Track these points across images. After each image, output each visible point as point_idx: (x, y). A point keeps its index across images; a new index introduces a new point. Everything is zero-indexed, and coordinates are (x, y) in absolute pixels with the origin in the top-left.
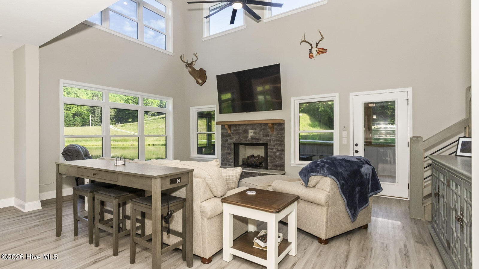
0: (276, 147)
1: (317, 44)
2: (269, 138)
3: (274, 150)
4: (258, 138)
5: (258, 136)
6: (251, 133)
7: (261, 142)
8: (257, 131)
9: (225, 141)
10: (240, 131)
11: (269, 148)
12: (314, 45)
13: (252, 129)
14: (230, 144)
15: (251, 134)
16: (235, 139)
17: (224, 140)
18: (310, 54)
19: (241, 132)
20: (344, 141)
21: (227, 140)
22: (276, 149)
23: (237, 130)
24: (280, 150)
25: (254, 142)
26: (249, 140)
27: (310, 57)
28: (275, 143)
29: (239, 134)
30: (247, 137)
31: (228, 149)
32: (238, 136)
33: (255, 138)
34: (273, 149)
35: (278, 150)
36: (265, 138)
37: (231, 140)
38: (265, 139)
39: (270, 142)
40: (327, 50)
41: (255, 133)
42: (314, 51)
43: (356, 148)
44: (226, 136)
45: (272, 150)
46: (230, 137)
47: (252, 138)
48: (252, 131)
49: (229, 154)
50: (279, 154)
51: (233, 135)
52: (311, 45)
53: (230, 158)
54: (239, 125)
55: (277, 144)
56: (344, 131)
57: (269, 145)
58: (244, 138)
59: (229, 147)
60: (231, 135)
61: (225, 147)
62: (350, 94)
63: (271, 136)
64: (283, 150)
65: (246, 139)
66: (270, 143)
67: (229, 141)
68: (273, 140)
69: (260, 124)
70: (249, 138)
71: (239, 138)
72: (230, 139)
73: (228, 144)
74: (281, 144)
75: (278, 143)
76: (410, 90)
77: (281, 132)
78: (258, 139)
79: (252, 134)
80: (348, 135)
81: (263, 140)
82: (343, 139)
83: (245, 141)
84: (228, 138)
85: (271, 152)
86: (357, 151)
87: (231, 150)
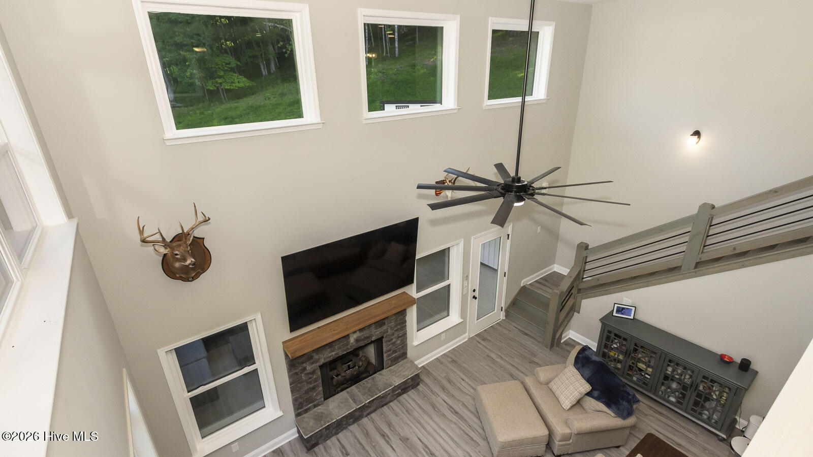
0: (396, 334)
1: (455, 179)
2: (385, 328)
3: (394, 340)
4: (367, 335)
5: (367, 333)
7: (373, 338)
9: (301, 373)
11: (386, 341)
14: (313, 372)
15: (354, 335)
16: (324, 357)
17: (295, 373)
18: (436, 191)
20: (465, 290)
21: (305, 369)
22: (395, 337)
24: (401, 336)
25: (362, 344)
26: (352, 347)
27: (436, 194)
28: (395, 328)
29: (330, 346)
30: (349, 343)
31: (308, 384)
32: (329, 349)
33: (363, 338)
34: (392, 340)
35: (399, 338)
36: (379, 330)
37: (314, 365)
38: (380, 332)
39: (388, 332)
41: (361, 330)
43: (474, 294)
44: (302, 363)
45: (391, 342)
46: (311, 361)
47: (357, 340)
49: (314, 388)
50: (400, 342)
51: (317, 354)
53: (314, 394)
55: (395, 331)
56: (466, 279)
57: (386, 337)
58: (343, 347)
59: (310, 378)
60: (314, 354)
61: (301, 382)
62: (473, 237)
63: (389, 322)
64: (405, 334)
65: (345, 348)
66: (386, 334)
67: (309, 368)
68: (391, 328)
70: (352, 343)
71: (333, 351)
72: (313, 363)
73: (309, 374)
74: (402, 327)
75: (399, 327)
76: (511, 226)
78: (368, 337)
79: (358, 334)
80: (468, 282)
81: (376, 334)
83: (345, 351)
84: (305, 365)
85: (389, 345)
86: (474, 297)
87: (316, 380)
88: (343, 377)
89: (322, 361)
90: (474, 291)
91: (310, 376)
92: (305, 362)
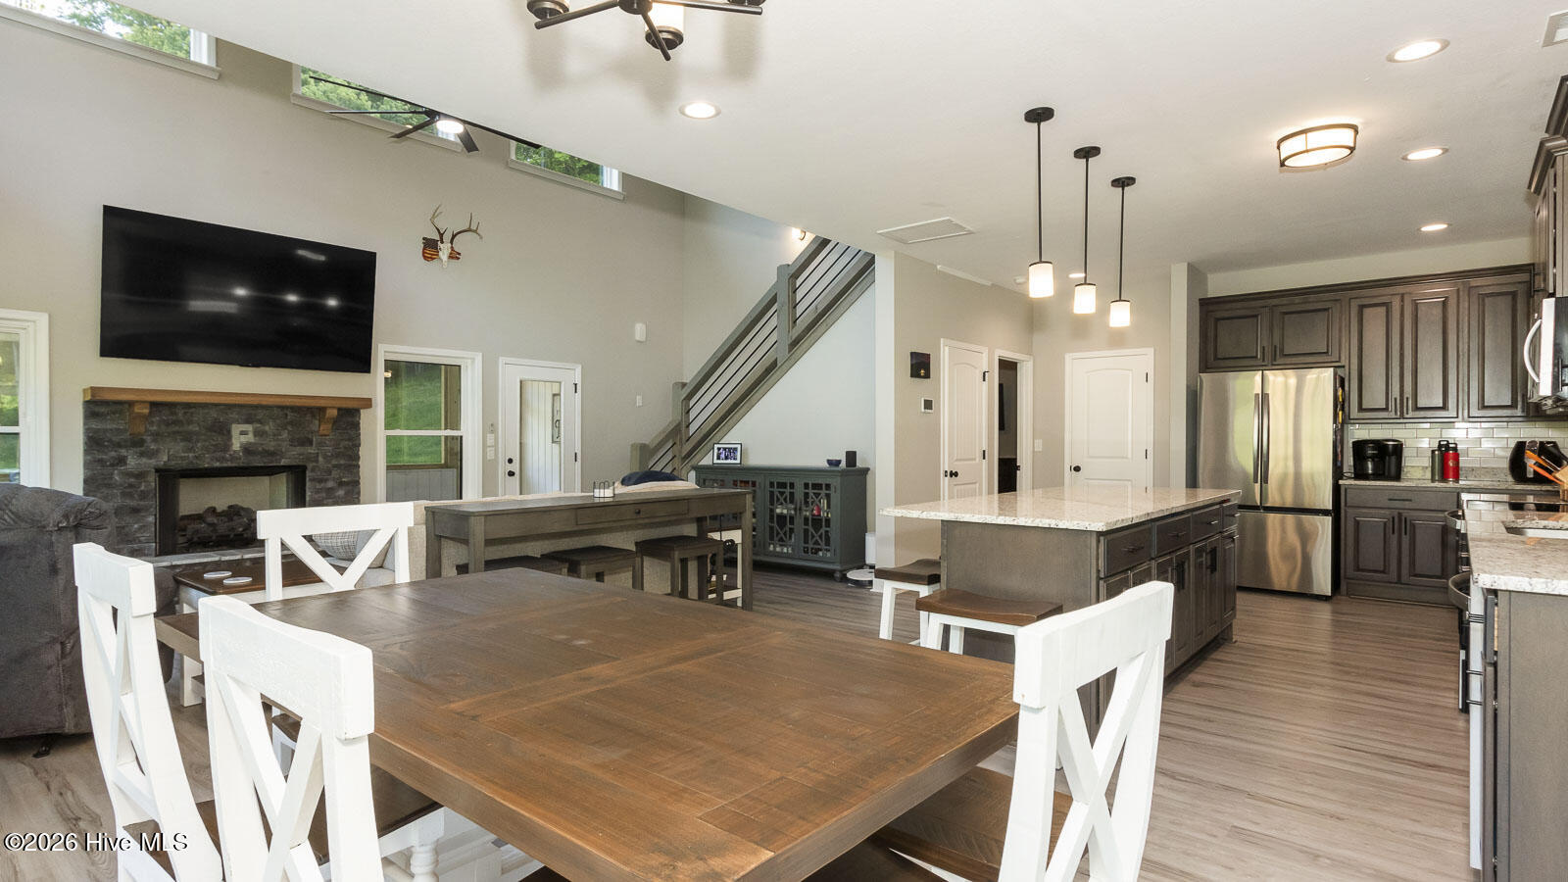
0: (335, 473)
1: (454, 236)
2: (311, 450)
3: (330, 484)
4: (272, 449)
5: (271, 445)
6: (243, 433)
7: (283, 462)
8: (267, 428)
9: (112, 465)
10: (195, 428)
11: (312, 480)
12: (447, 237)
13: (247, 422)
14: (141, 475)
15: (241, 437)
16: (169, 454)
17: (100, 461)
18: (424, 249)
19: (197, 429)
20: (490, 455)
21: (122, 461)
22: (334, 479)
23: (175, 423)
24: (347, 484)
25: (257, 462)
26: (233, 458)
27: (425, 258)
28: (334, 462)
29: (188, 437)
30: (227, 446)
31: (124, 495)
32: (181, 444)
33: (260, 449)
34: (326, 480)
35: (341, 484)
36: (299, 450)
37: (144, 460)
38: (300, 455)
39: (317, 461)
40: (459, 254)
41: (256, 433)
42: (445, 250)
43: (510, 467)
44: (119, 445)
45: (322, 485)
46: (138, 450)
47: (247, 449)
48: (249, 428)
49: (135, 511)
50: (345, 494)
51: (155, 441)
52: (441, 235)
53: (136, 526)
54: (188, 406)
55: (335, 466)
56: (492, 432)
57: (313, 470)
58: (215, 451)
59: (131, 486)
60: (148, 439)
61: (109, 486)
62: (501, 359)
63: (321, 444)
64: (357, 483)
65: (219, 454)
66: (314, 464)
67: (133, 462)
68: (325, 457)
69: (282, 408)
70: (235, 451)
71: (191, 450)
72: (142, 455)
73: (130, 474)
74: (350, 465)
75: (342, 462)
76: (579, 369)
77: (352, 432)
78: (272, 454)
79: (250, 438)
80: (496, 439)
81: (291, 456)
82: (488, 449)
83: (218, 460)
84: (123, 452)
85: (318, 491)
86: (511, 474)
87: (143, 496)
88: (210, 525)
89: (163, 459)
90: (510, 461)
91: (132, 480)
92: (126, 447)
